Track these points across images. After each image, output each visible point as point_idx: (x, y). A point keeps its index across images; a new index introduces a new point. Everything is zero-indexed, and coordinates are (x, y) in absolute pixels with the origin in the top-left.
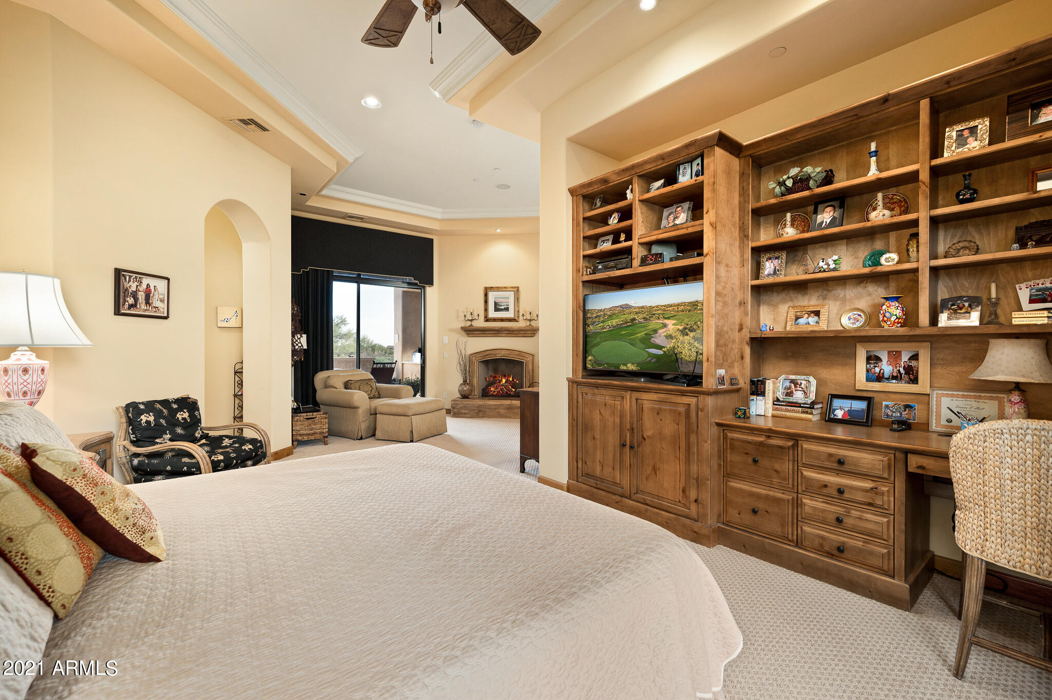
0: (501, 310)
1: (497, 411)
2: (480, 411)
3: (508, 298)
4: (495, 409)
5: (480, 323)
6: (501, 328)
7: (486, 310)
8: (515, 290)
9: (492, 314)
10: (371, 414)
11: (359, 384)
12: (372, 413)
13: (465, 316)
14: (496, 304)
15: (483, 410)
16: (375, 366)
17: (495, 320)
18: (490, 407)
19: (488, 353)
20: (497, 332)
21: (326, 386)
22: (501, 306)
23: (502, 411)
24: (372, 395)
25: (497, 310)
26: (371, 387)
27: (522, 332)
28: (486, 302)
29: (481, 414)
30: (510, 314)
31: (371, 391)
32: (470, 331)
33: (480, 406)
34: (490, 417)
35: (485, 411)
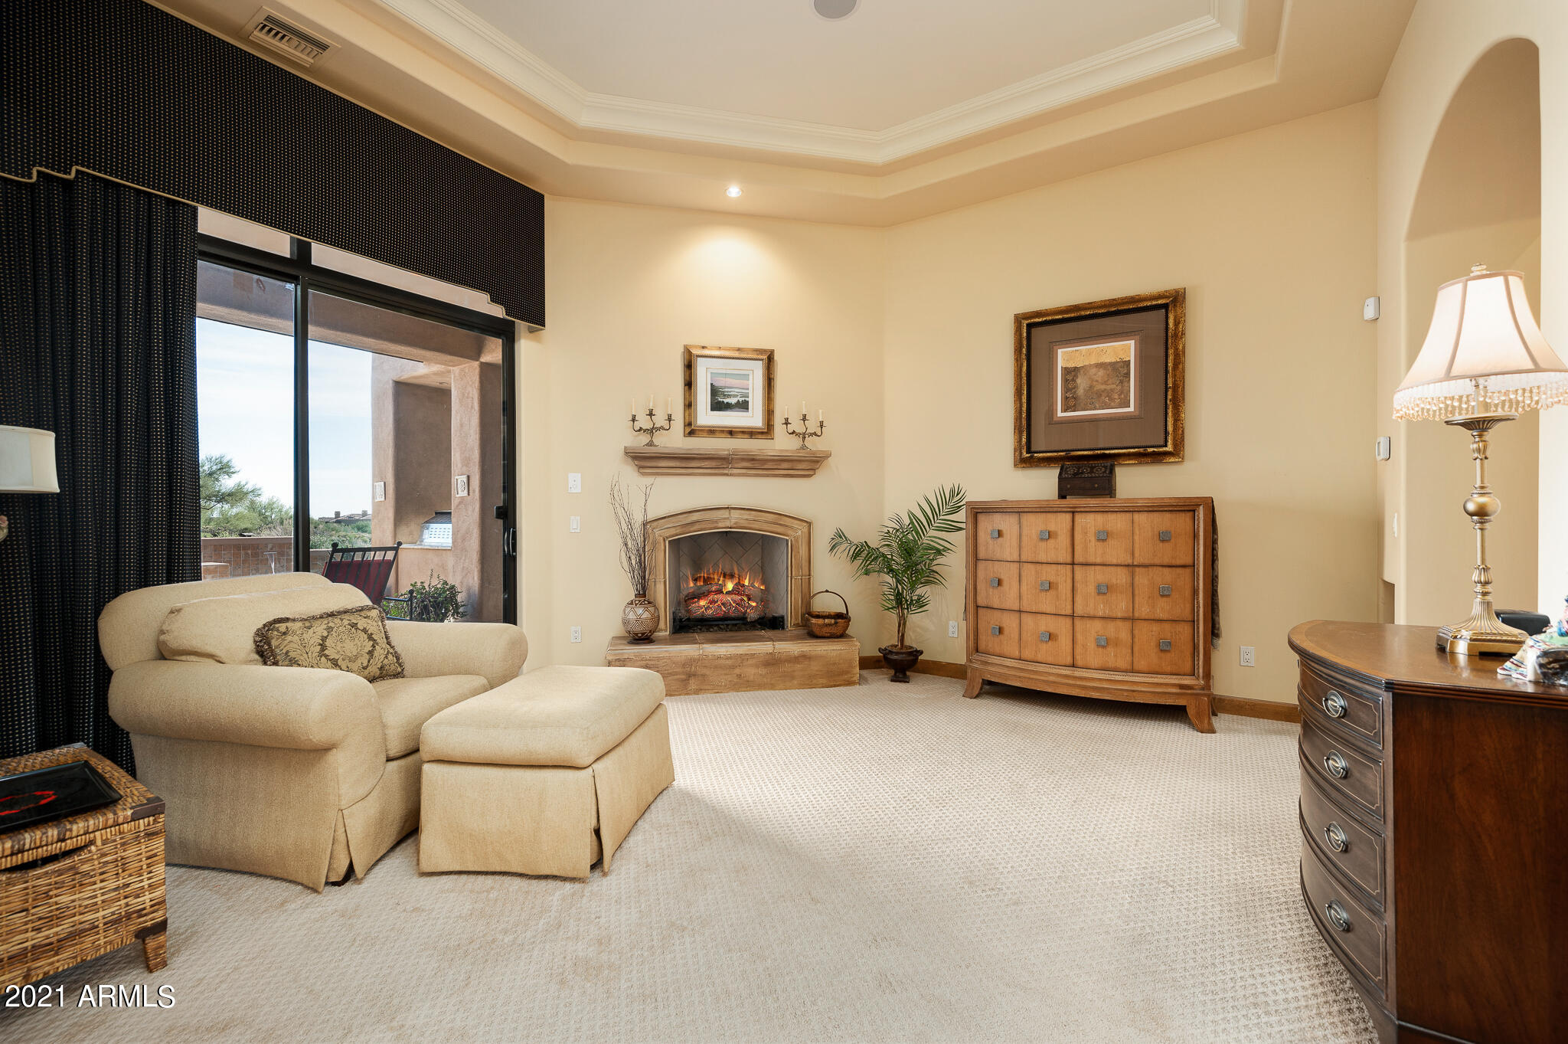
0: (727, 407)
1: (737, 671)
2: (690, 676)
3: (746, 377)
4: (733, 667)
5: (674, 440)
6: (735, 452)
7: (689, 405)
8: (765, 357)
9: (706, 416)
10: (389, 760)
11: (320, 629)
12: (392, 753)
13: (634, 420)
14: (715, 391)
15: (701, 671)
16: (338, 557)
17: (712, 431)
18: (716, 663)
19: (695, 517)
20: (720, 464)
21: (164, 653)
22: (729, 396)
23: (751, 672)
24: (374, 670)
25: (717, 406)
26: (370, 637)
27: (785, 465)
28: (689, 384)
29: (693, 684)
30: (753, 418)
31: (371, 653)
32: (645, 460)
33: (691, 661)
34: (718, 689)
35: (703, 675)
